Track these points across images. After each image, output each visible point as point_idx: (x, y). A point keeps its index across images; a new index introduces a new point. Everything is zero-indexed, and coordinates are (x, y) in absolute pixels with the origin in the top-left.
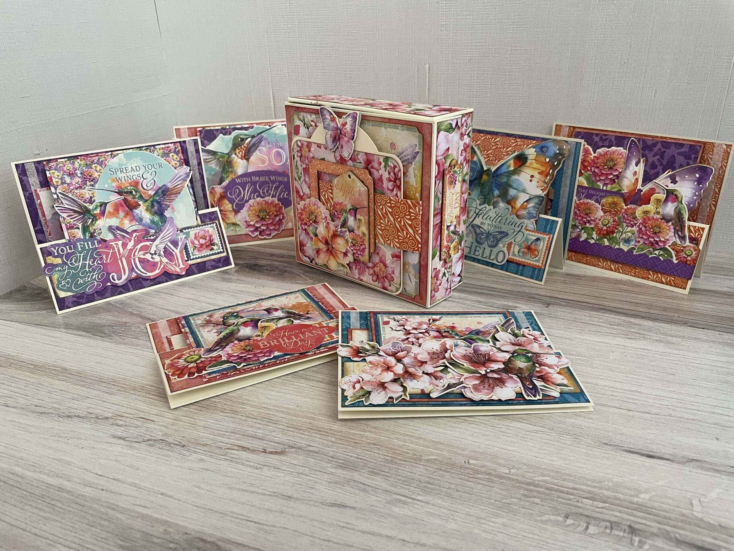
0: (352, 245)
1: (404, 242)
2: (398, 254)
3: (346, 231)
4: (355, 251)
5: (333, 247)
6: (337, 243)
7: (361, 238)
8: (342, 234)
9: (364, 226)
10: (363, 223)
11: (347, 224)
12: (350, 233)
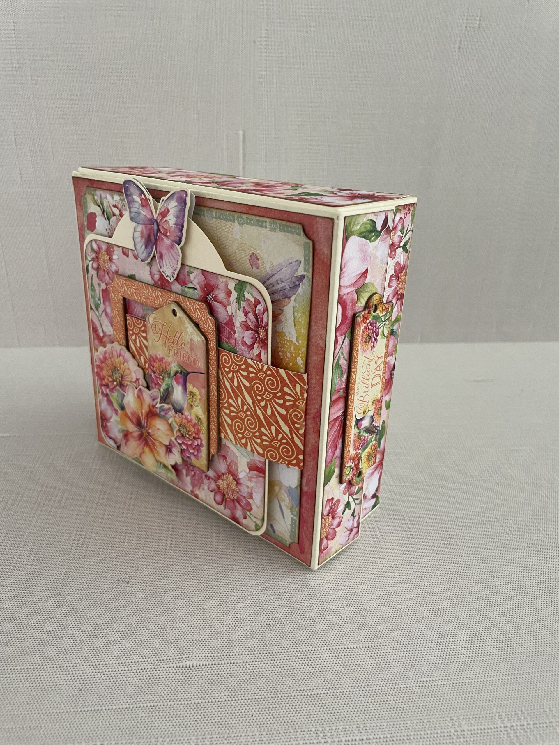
0: (179, 434)
1: (271, 446)
2: (260, 465)
3: (169, 409)
4: (184, 447)
5: (149, 433)
6: (155, 426)
7: (194, 426)
8: (163, 413)
9: (200, 407)
10: (198, 401)
11: (171, 397)
12: (176, 413)
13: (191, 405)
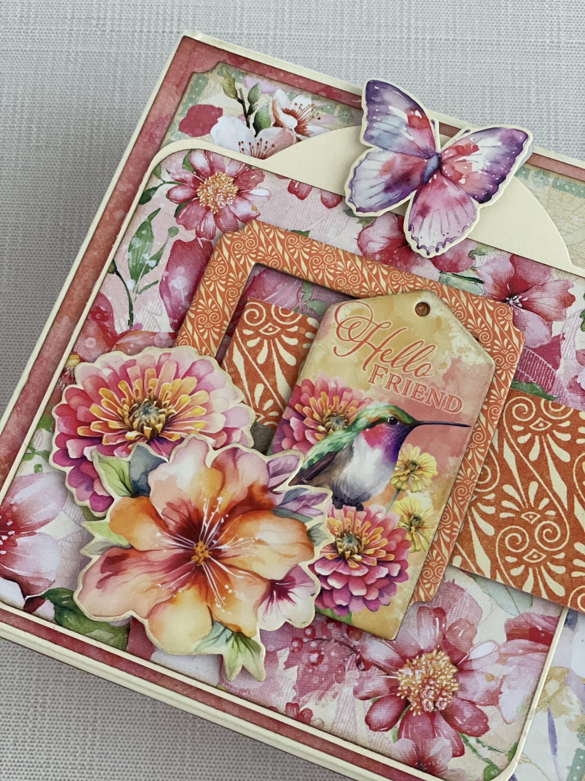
0: (329, 554)
3: (320, 497)
6: (250, 535)
7: (390, 535)
8: (293, 506)
9: (427, 493)
10: (428, 482)
11: (337, 472)
12: (339, 507)
13: (399, 490)
